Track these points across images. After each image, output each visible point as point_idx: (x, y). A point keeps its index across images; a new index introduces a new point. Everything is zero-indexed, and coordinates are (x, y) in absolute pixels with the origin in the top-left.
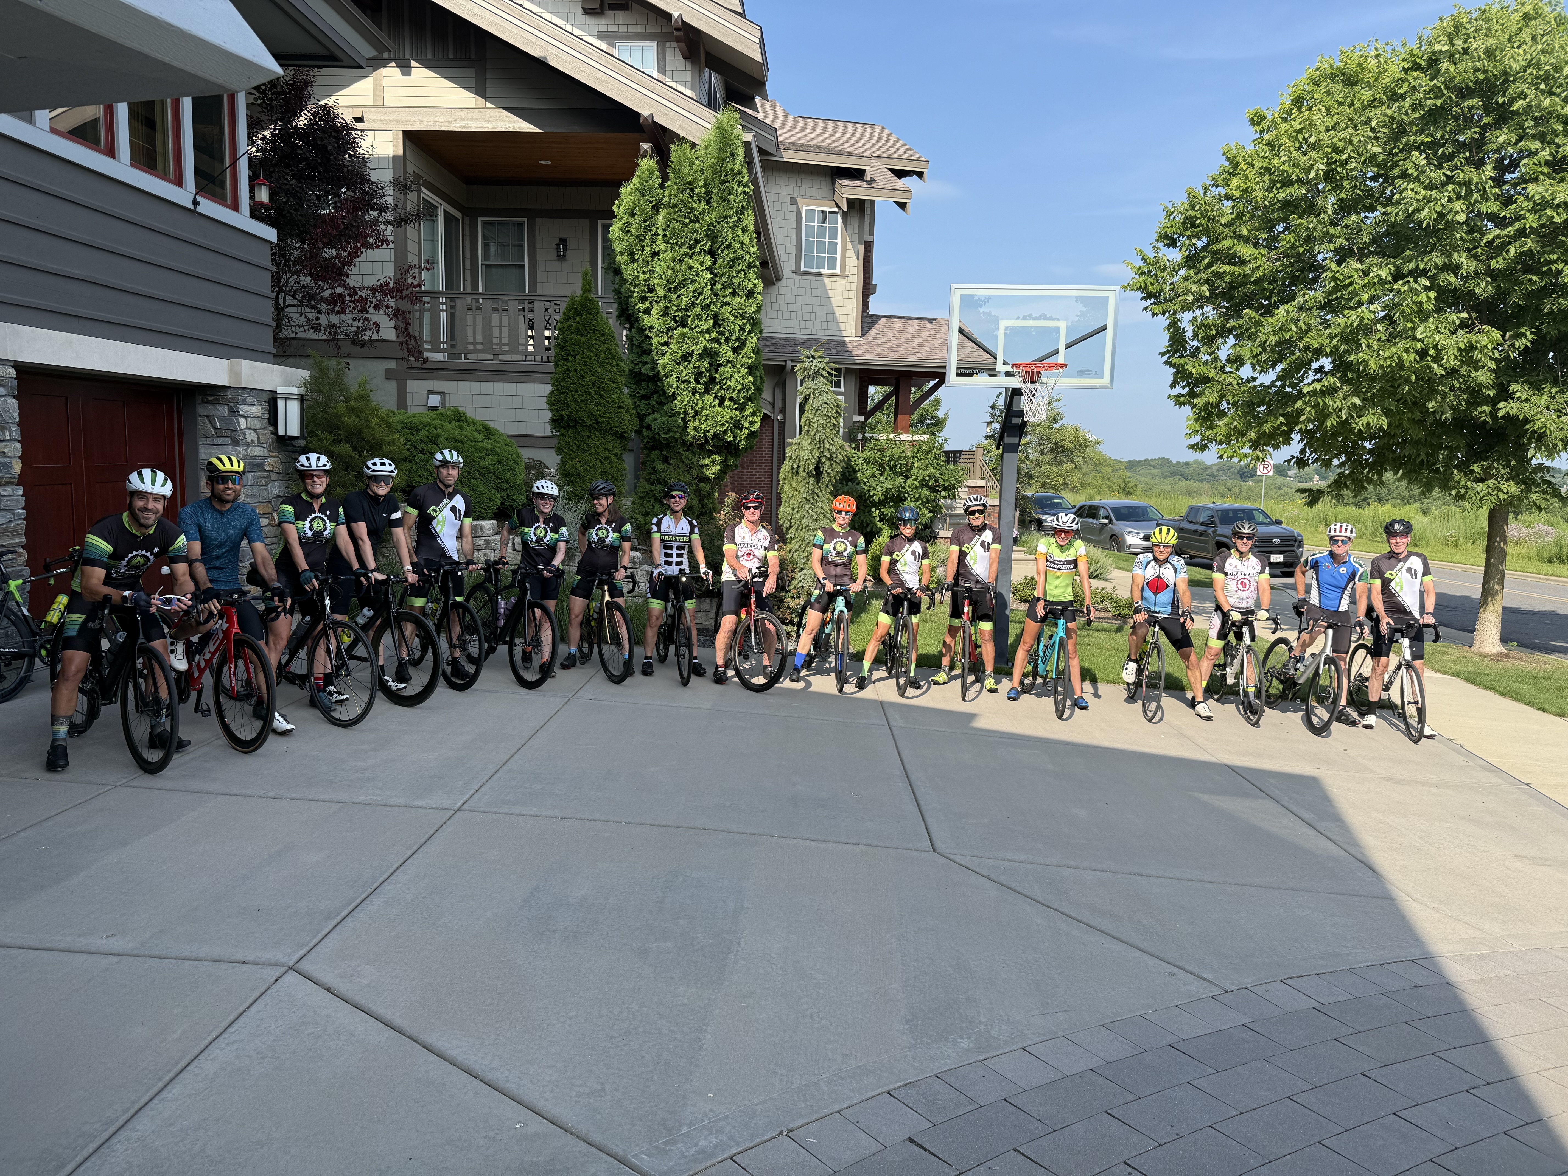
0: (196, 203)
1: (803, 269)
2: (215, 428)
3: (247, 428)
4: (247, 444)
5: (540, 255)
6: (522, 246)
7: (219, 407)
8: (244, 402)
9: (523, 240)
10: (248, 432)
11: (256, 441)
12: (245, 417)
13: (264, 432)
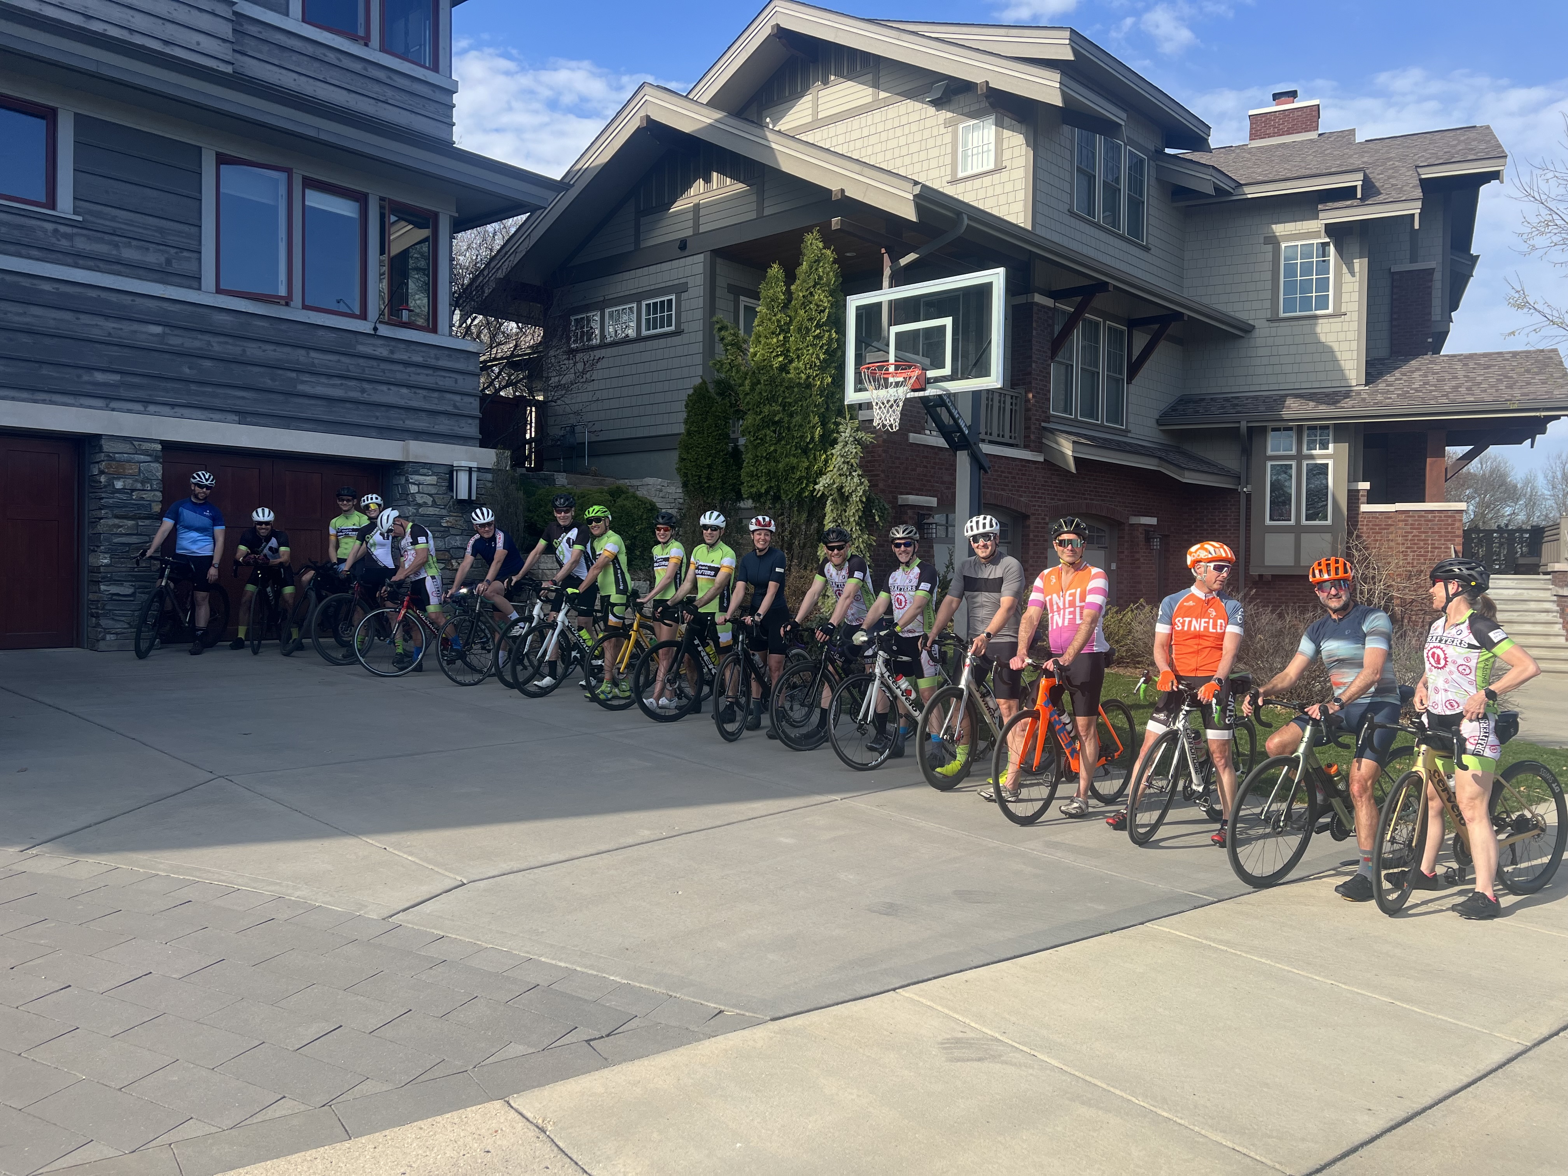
0: (375, 329)
1: (1282, 315)
3: (419, 492)
4: (420, 505)
8: (417, 473)
10: (417, 496)
11: (430, 503)
12: (418, 485)
13: (441, 496)
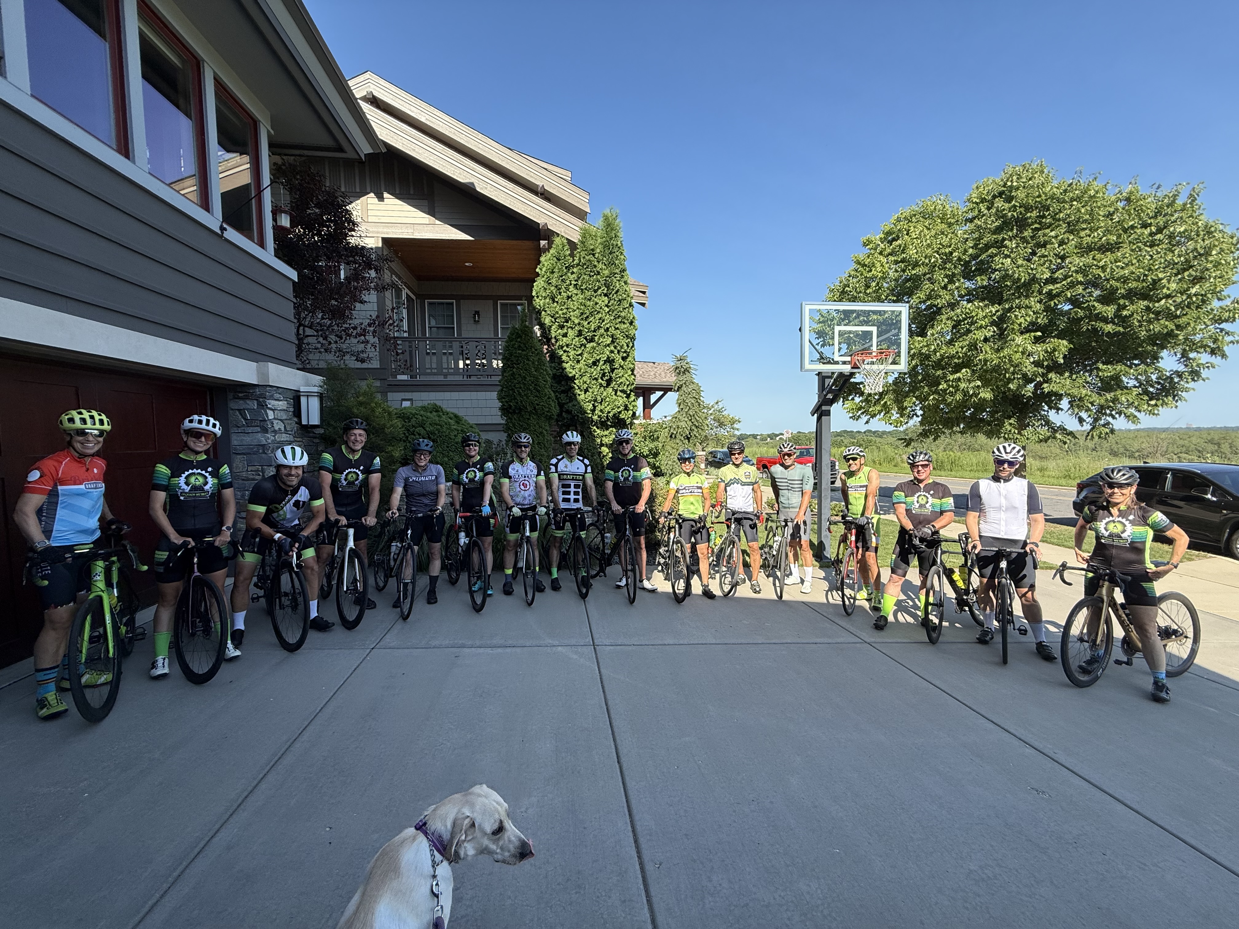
0: (222, 229)
2: (246, 419)
3: (275, 419)
4: (275, 432)
5: (463, 321)
6: (453, 316)
7: (248, 402)
8: (272, 398)
9: (453, 312)
10: (275, 422)
11: (283, 429)
12: (273, 410)
13: (289, 422)
